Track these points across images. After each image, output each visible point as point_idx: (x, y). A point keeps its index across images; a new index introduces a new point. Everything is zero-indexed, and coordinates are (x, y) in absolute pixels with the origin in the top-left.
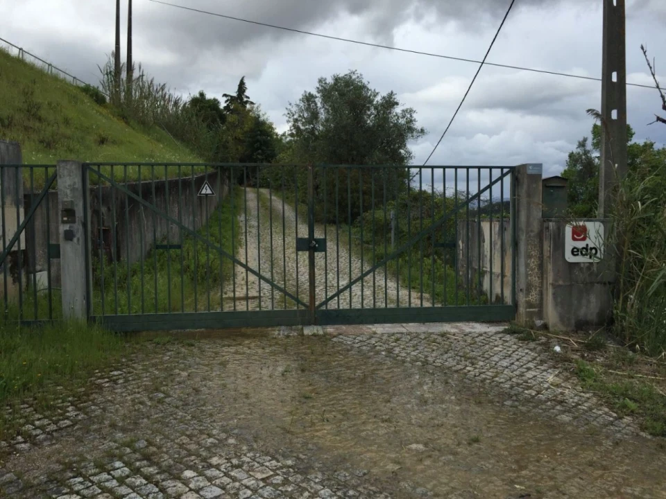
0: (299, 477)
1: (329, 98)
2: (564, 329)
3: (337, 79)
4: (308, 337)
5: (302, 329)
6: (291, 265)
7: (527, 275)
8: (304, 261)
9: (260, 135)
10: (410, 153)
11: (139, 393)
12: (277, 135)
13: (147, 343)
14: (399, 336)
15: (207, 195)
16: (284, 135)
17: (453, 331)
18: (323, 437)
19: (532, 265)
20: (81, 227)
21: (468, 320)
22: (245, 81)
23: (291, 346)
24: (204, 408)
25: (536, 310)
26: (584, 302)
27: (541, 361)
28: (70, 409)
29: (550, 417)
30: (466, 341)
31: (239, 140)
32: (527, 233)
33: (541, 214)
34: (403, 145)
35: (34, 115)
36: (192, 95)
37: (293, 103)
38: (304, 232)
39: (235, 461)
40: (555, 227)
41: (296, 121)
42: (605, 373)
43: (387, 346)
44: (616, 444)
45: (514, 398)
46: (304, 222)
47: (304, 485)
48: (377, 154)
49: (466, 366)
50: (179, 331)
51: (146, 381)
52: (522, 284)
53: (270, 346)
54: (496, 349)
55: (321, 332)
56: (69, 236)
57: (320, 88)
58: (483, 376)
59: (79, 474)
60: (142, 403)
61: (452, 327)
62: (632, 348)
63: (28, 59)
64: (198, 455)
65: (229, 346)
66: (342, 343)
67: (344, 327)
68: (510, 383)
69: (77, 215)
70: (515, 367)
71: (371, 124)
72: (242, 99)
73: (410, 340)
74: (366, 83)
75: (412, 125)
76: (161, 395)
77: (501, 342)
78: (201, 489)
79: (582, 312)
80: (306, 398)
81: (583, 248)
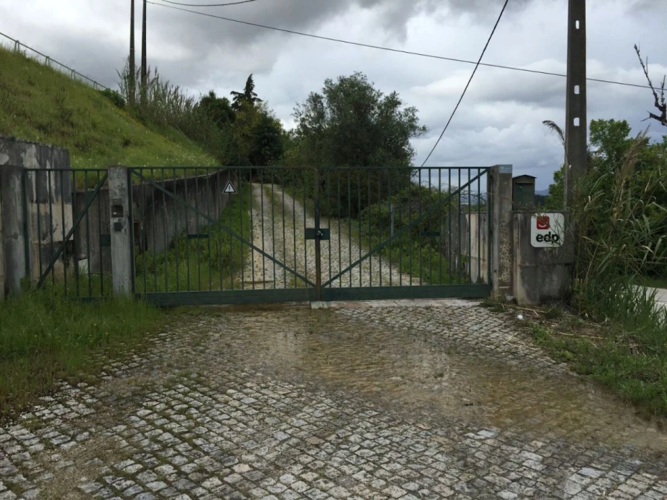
0: (309, 394)
1: (334, 98)
2: (529, 302)
3: (342, 81)
4: (315, 310)
5: (310, 304)
6: (300, 255)
7: (500, 258)
8: (311, 251)
9: (267, 132)
10: (412, 150)
11: (184, 347)
12: (284, 132)
13: (183, 316)
14: (391, 309)
15: (230, 193)
16: (291, 132)
17: (436, 305)
18: (327, 373)
19: (504, 249)
20: (127, 220)
21: (451, 296)
22: (253, 79)
23: (301, 316)
24: (236, 356)
25: (507, 287)
26: (548, 280)
27: (505, 326)
28: (135, 356)
29: (502, 363)
30: (446, 313)
31: (247, 136)
32: (500, 223)
33: (511, 207)
34: (405, 142)
35: (67, 121)
36: (203, 95)
37: (300, 103)
38: (311, 224)
39: (263, 385)
40: (522, 218)
41: (303, 120)
42: (556, 335)
43: (380, 316)
44: (548, 378)
45: (477, 350)
46: (311, 216)
47: (313, 397)
48: (380, 151)
49: (443, 330)
50: (207, 306)
51: (188, 339)
52: (496, 266)
53: (284, 316)
54: (470, 318)
55: (326, 306)
56: (118, 227)
57: (327, 89)
58: (456, 336)
59: (154, 391)
60: (188, 353)
61: (437, 303)
62: (583, 316)
63: (55, 66)
64: (236, 382)
65: (250, 317)
66: (343, 314)
67: (344, 303)
68: (476, 341)
69: (124, 211)
70: (482, 330)
71: (375, 123)
72: (249, 96)
73: (400, 312)
74: (371, 84)
75: (414, 123)
76: (201, 348)
77: (475, 313)
78: (242, 399)
79: (546, 288)
80: (314, 350)
81: (546, 235)
